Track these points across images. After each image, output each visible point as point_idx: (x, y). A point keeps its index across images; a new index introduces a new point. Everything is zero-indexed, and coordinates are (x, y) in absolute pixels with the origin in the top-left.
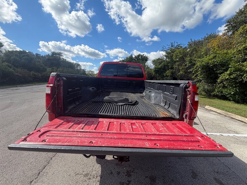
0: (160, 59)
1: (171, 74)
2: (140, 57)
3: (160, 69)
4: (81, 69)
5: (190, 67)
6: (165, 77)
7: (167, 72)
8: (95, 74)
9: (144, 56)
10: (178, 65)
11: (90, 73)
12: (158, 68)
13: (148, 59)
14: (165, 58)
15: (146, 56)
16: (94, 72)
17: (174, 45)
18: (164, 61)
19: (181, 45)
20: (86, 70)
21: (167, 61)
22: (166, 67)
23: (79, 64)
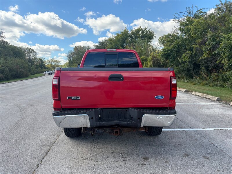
0: (170, 35)
1: (189, 59)
2: (140, 33)
3: (172, 51)
4: (35, 58)
5: (214, 47)
6: (181, 64)
7: (184, 55)
8: (62, 66)
9: (147, 30)
10: (200, 44)
11: (53, 64)
12: (168, 51)
13: (153, 35)
14: (179, 32)
15: (150, 30)
16: (59, 62)
17: (193, 11)
18: (178, 38)
19: (203, 11)
20: (46, 60)
21: (182, 38)
22: (182, 48)
23: (32, 50)
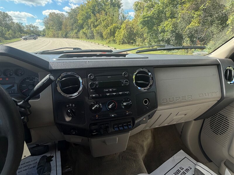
8: (41, 31)
11: (32, 29)
12: (148, 17)
16: (38, 27)
23: (7, 14)
